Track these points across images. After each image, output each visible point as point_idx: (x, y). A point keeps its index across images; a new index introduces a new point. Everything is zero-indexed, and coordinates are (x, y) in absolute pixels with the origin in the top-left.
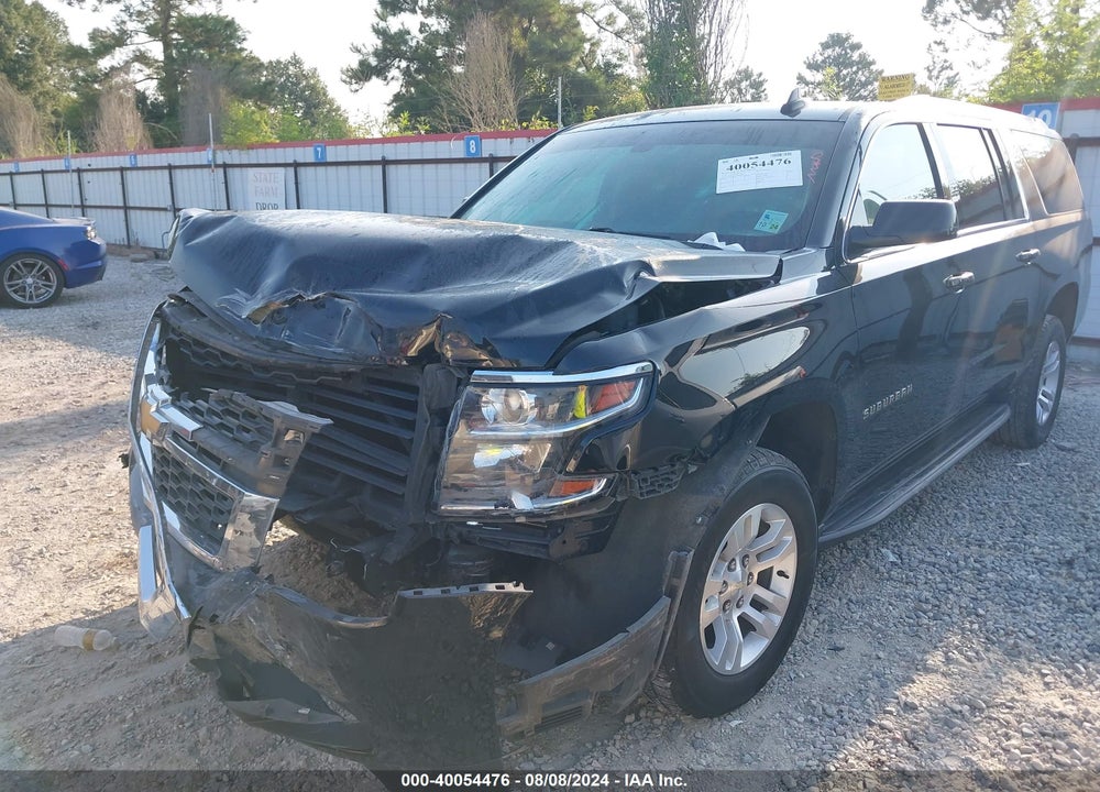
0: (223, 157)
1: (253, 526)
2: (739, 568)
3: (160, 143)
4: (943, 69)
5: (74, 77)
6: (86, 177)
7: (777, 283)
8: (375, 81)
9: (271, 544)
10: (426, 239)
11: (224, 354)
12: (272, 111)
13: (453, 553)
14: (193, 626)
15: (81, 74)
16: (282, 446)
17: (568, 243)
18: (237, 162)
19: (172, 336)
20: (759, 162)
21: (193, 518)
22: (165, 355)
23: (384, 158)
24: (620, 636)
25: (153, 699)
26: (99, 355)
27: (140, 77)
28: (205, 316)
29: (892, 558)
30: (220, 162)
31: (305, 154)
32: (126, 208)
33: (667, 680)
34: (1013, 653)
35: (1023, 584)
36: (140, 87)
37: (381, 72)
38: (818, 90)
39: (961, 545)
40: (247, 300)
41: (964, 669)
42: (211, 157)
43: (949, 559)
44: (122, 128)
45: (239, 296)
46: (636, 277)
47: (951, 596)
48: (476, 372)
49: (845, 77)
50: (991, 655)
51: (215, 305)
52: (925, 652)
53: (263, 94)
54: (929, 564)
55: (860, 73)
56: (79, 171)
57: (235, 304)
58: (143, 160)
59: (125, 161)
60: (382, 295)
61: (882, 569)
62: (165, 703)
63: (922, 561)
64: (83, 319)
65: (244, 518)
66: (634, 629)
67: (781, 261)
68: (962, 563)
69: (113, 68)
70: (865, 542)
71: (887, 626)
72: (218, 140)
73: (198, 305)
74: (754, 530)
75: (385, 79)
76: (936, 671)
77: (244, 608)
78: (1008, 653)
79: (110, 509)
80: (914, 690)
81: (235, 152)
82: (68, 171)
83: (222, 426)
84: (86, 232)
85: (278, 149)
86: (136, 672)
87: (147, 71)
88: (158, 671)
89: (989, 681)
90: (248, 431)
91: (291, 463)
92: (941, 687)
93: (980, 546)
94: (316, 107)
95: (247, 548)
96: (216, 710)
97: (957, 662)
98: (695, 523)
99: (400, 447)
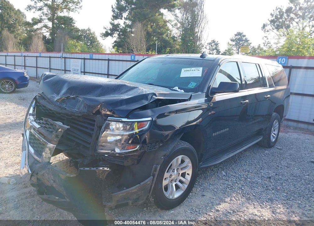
0: (65, 55)
1: (49, 151)
2: (176, 171)
3: (48, 50)
4: (268, 43)
5: (26, 30)
6: (27, 58)
7: (190, 100)
8: (109, 37)
9: (61, 160)
10: (103, 84)
11: (50, 110)
12: (81, 43)
13: (101, 163)
14: (32, 175)
15: (28, 29)
16: (58, 132)
17: (137, 87)
18: (69, 57)
19: (38, 104)
20: (192, 70)
21: (36, 149)
22: (36, 109)
23: (108, 59)
24: (138, 185)
25: (23, 197)
26: (24, 108)
27: (45, 31)
28: (46, 100)
29: (224, 174)
30: (64, 56)
31: (87, 56)
32: (37, 67)
33: (153, 198)
34: (249, 199)
35: (256, 182)
36: (44, 34)
37: (111, 35)
38: (233, 47)
39: (243, 172)
40: (57, 96)
41: (234, 202)
42: (61, 55)
43: (239, 175)
44: (38, 45)
45: (55, 95)
46: (152, 97)
47: (236, 184)
48: (109, 118)
49: (241, 44)
50: (242, 199)
51: (49, 97)
52: (226, 198)
53: (79, 38)
54: (234, 176)
55: (245, 43)
56: (25, 56)
57: (54, 97)
58: (43, 55)
59: (38, 55)
60: (88, 97)
61: (220, 176)
62: (26, 198)
63: (232, 175)
64: (21, 97)
65: (47, 149)
66: (142, 183)
67: (191, 95)
68: (242, 176)
69: (37, 29)
70: (218, 169)
71: (218, 191)
72: (64, 51)
73: (45, 97)
74: (180, 162)
75: (112, 37)
76: (227, 202)
77: (45, 171)
78: (247, 199)
79: (20, 149)
80: (220, 206)
81: (68, 54)
82: (22, 56)
83: (45, 127)
84: (24, 74)
85: (80, 54)
86: (20, 190)
87: (47, 30)
88: (26, 190)
89: (240, 206)
90: (51, 128)
91: (60, 137)
92: (227, 206)
93: (248, 172)
94: (94, 42)
95: (48, 157)
96: (39, 201)
97: (233, 200)
98: (161, 158)
99: (90, 135)
